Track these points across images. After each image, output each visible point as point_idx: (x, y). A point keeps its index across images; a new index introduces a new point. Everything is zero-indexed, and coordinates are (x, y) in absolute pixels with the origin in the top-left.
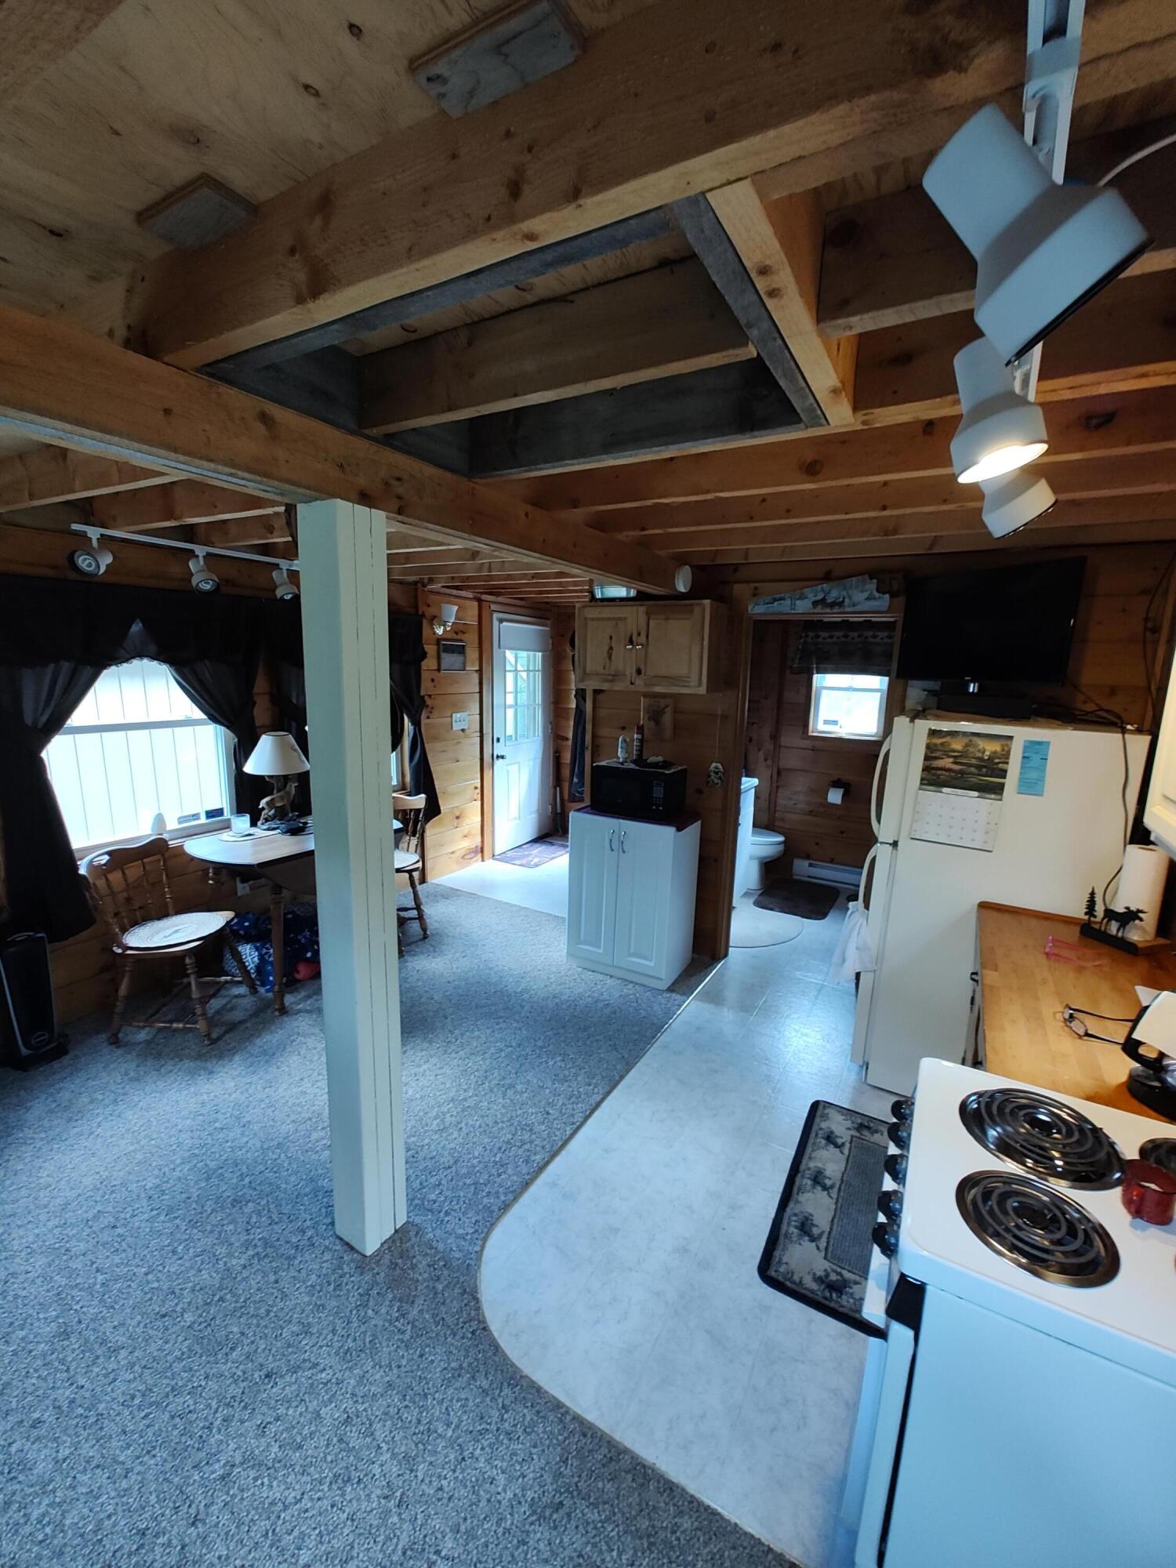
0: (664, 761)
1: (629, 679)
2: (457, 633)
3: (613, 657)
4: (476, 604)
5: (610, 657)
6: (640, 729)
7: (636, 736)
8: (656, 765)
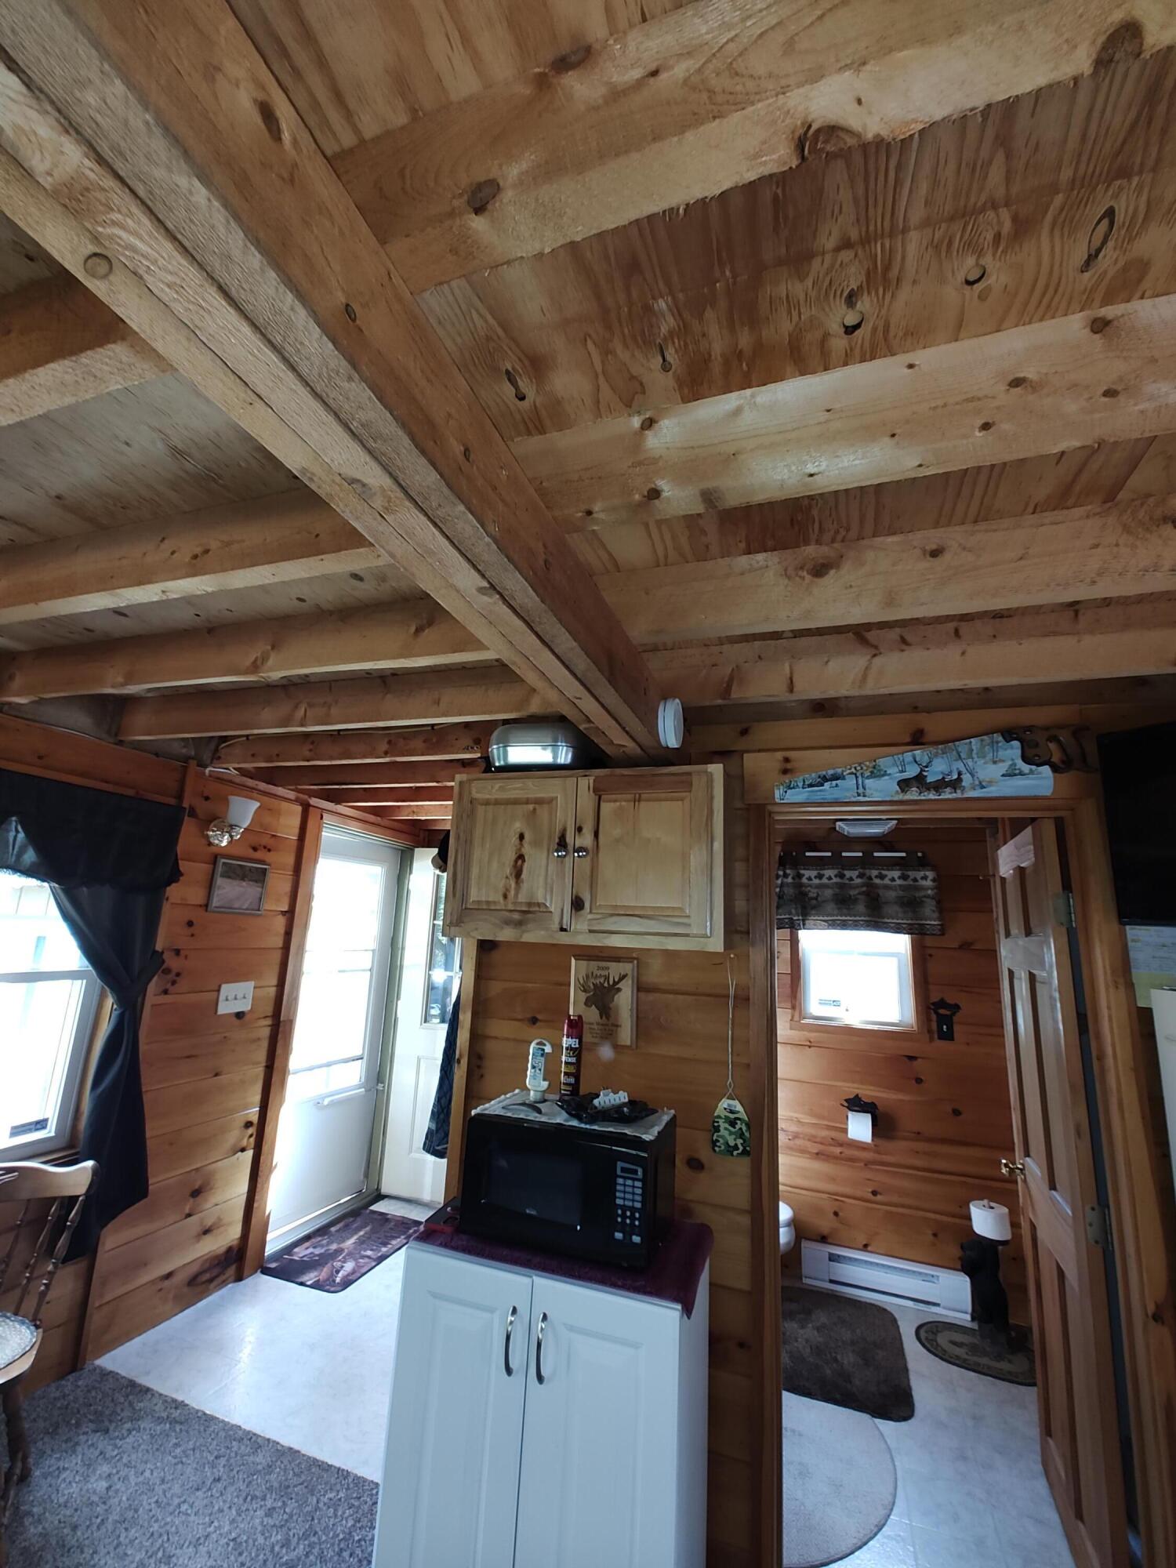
0: (632, 1103)
1: (556, 920)
2: (255, 849)
3: (523, 876)
4: (299, 809)
5: (518, 874)
6: (576, 1027)
7: (566, 1042)
8: (614, 1114)
